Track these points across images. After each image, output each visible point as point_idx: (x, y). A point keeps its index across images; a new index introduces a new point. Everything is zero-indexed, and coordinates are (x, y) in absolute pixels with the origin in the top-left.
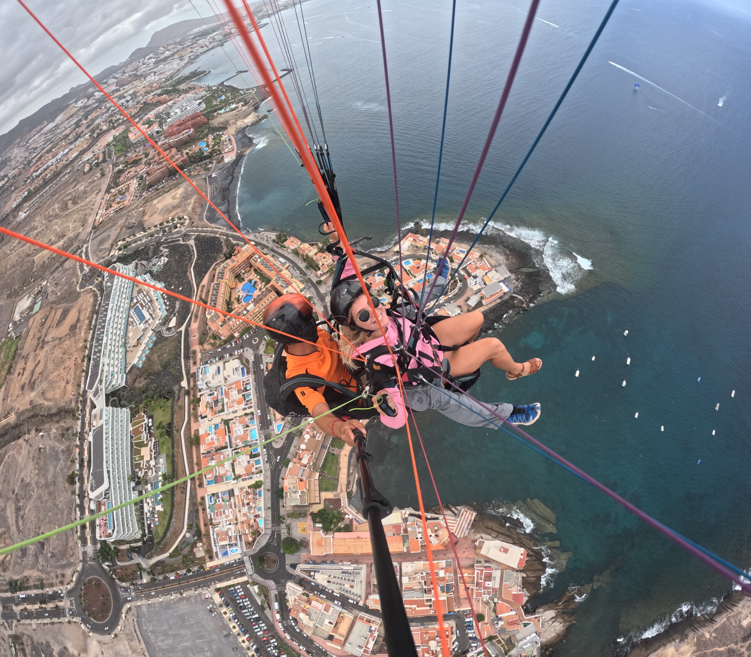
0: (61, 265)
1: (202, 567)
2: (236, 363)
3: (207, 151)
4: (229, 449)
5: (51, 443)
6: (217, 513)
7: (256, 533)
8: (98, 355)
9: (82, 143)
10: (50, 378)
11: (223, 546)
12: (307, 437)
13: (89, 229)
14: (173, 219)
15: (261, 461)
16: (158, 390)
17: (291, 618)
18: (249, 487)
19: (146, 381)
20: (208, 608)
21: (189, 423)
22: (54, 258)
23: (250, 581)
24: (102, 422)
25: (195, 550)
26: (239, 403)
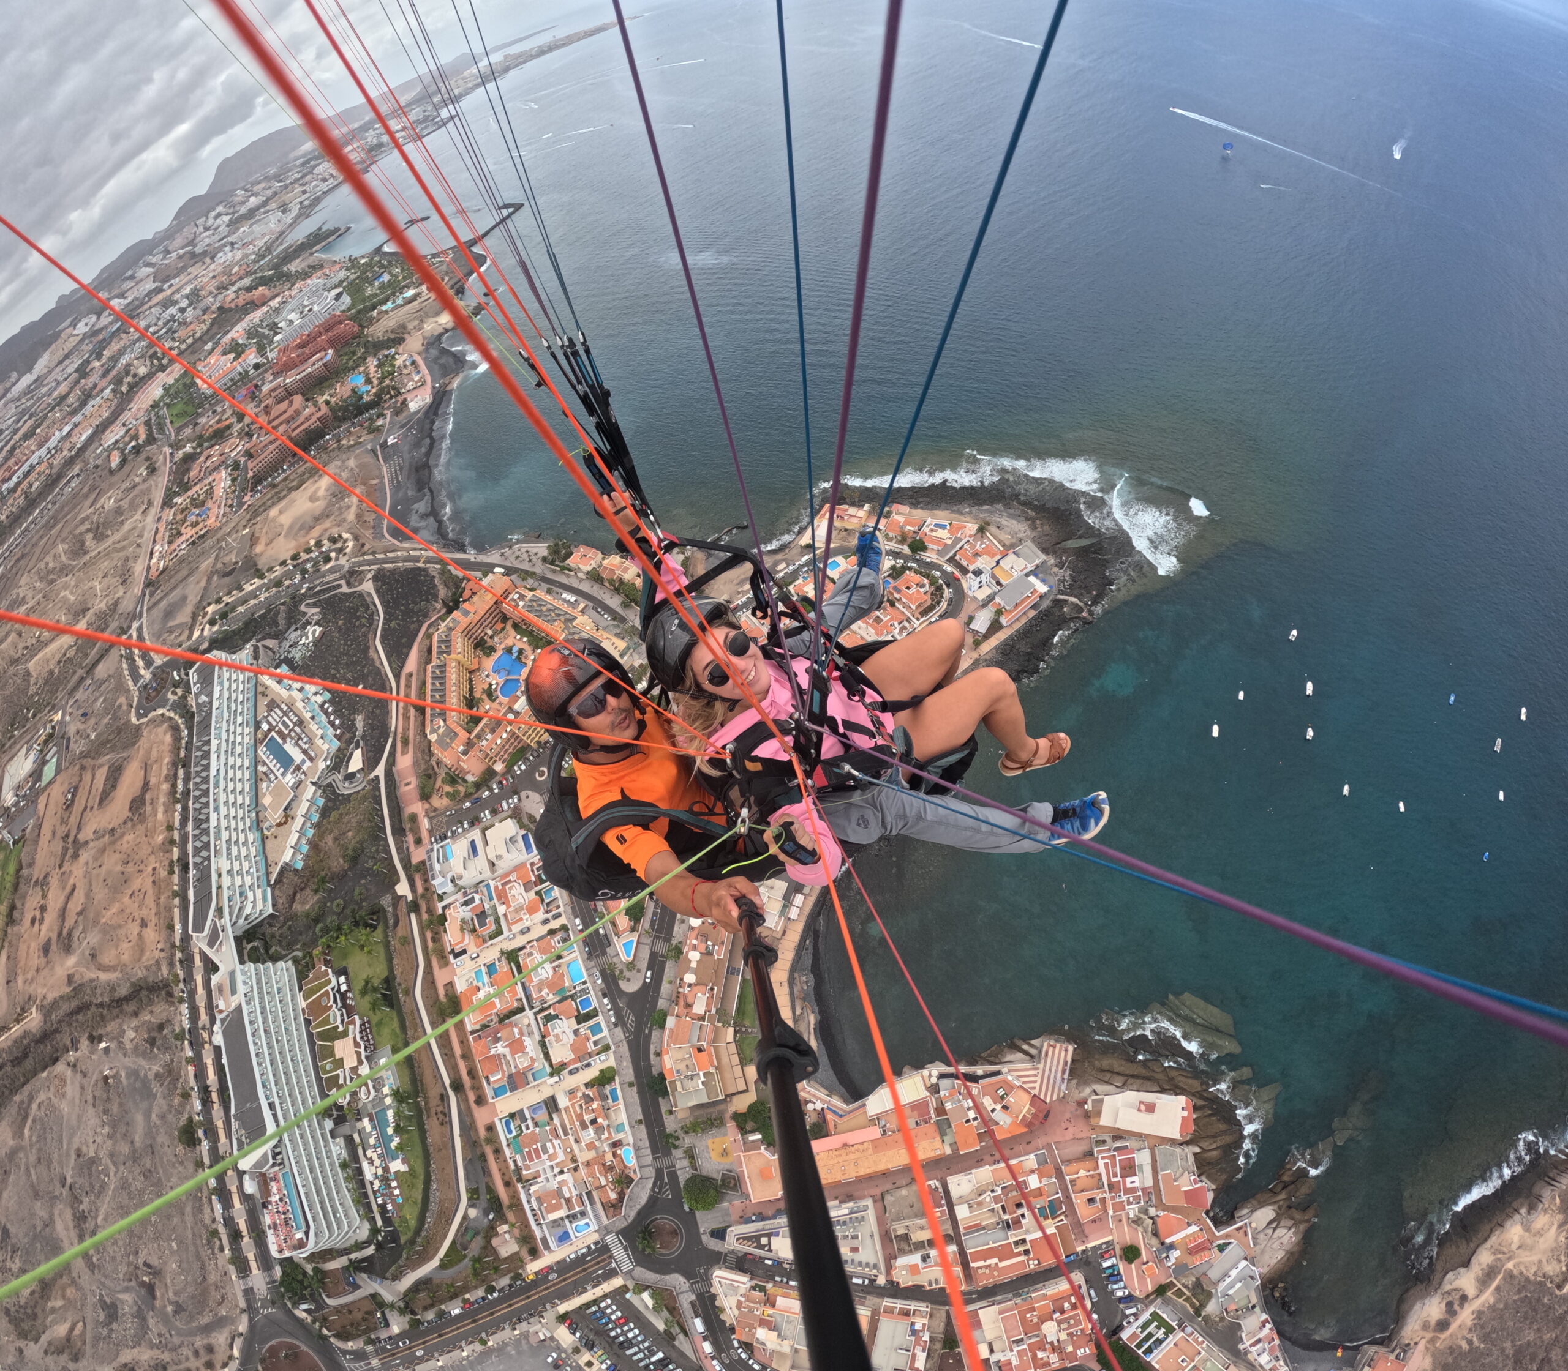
0: (88, 673)
1: (518, 1277)
2: (508, 828)
3: (368, 393)
4: (529, 1013)
5: (128, 1062)
6: (529, 1153)
7: (624, 1181)
8: (204, 854)
9: (98, 408)
10: (103, 920)
11: (554, 1221)
12: (694, 956)
13: (138, 590)
14: (319, 544)
15: (603, 1025)
16: (348, 911)
17: (736, 1344)
18: (587, 1085)
19: (316, 898)
20: (550, 1360)
21: (428, 970)
22: (70, 660)
23: (630, 1285)
24: (239, 998)
25: (495, 1242)
26: (531, 910)
